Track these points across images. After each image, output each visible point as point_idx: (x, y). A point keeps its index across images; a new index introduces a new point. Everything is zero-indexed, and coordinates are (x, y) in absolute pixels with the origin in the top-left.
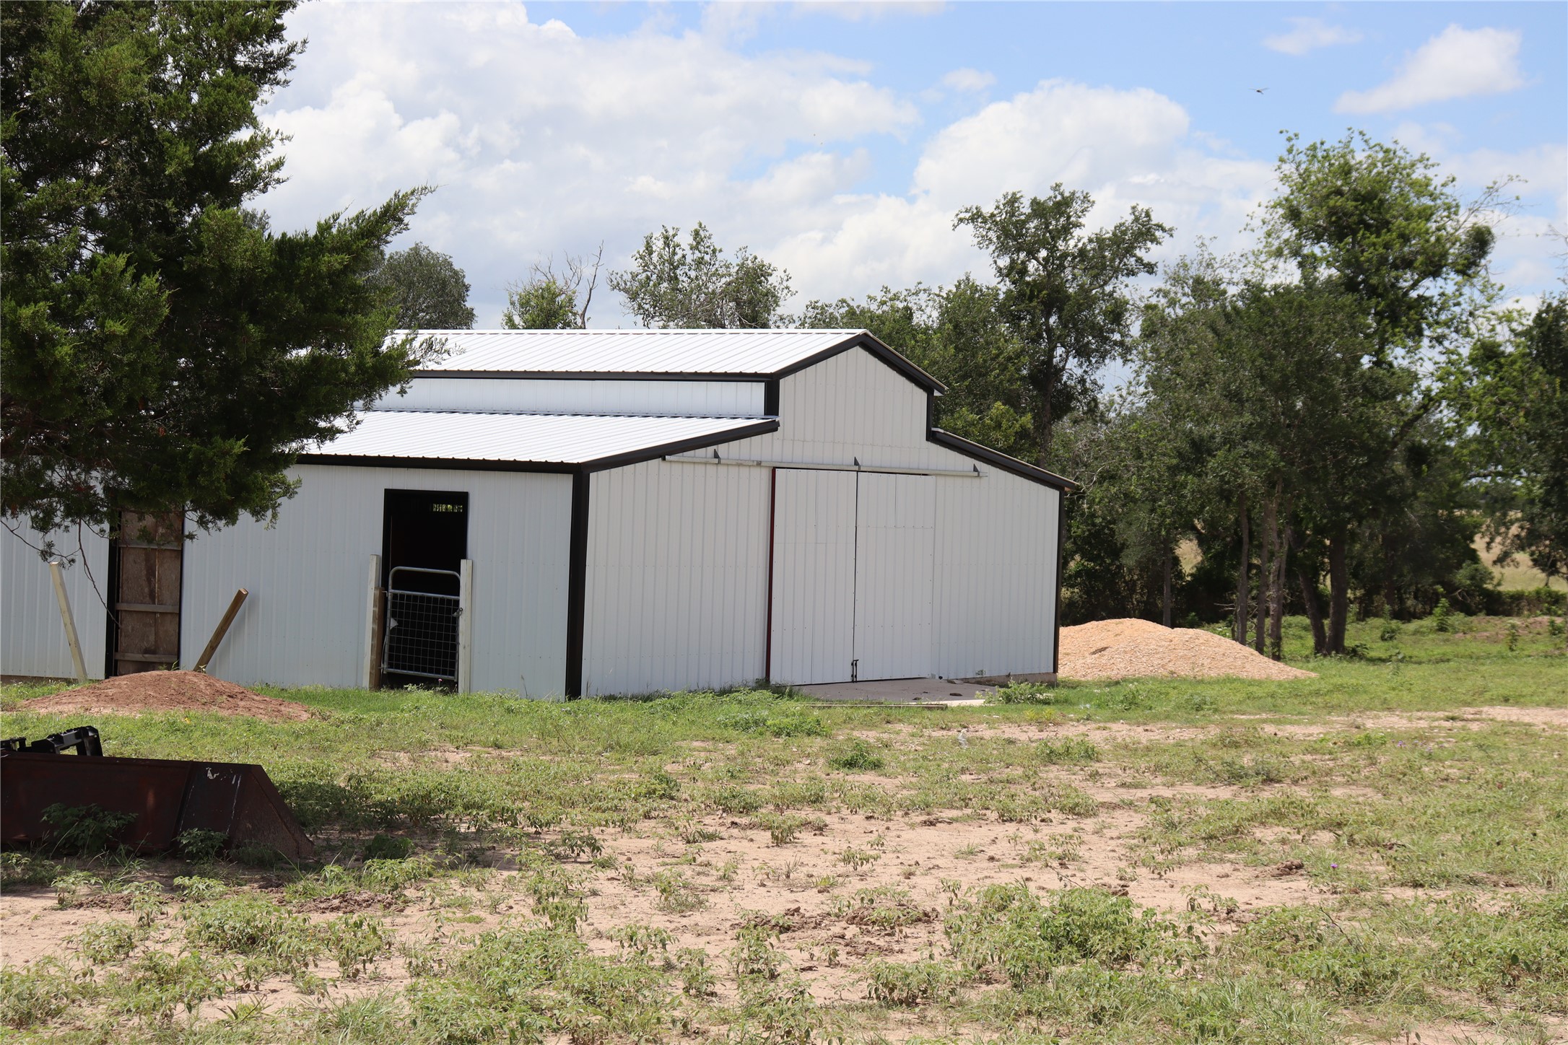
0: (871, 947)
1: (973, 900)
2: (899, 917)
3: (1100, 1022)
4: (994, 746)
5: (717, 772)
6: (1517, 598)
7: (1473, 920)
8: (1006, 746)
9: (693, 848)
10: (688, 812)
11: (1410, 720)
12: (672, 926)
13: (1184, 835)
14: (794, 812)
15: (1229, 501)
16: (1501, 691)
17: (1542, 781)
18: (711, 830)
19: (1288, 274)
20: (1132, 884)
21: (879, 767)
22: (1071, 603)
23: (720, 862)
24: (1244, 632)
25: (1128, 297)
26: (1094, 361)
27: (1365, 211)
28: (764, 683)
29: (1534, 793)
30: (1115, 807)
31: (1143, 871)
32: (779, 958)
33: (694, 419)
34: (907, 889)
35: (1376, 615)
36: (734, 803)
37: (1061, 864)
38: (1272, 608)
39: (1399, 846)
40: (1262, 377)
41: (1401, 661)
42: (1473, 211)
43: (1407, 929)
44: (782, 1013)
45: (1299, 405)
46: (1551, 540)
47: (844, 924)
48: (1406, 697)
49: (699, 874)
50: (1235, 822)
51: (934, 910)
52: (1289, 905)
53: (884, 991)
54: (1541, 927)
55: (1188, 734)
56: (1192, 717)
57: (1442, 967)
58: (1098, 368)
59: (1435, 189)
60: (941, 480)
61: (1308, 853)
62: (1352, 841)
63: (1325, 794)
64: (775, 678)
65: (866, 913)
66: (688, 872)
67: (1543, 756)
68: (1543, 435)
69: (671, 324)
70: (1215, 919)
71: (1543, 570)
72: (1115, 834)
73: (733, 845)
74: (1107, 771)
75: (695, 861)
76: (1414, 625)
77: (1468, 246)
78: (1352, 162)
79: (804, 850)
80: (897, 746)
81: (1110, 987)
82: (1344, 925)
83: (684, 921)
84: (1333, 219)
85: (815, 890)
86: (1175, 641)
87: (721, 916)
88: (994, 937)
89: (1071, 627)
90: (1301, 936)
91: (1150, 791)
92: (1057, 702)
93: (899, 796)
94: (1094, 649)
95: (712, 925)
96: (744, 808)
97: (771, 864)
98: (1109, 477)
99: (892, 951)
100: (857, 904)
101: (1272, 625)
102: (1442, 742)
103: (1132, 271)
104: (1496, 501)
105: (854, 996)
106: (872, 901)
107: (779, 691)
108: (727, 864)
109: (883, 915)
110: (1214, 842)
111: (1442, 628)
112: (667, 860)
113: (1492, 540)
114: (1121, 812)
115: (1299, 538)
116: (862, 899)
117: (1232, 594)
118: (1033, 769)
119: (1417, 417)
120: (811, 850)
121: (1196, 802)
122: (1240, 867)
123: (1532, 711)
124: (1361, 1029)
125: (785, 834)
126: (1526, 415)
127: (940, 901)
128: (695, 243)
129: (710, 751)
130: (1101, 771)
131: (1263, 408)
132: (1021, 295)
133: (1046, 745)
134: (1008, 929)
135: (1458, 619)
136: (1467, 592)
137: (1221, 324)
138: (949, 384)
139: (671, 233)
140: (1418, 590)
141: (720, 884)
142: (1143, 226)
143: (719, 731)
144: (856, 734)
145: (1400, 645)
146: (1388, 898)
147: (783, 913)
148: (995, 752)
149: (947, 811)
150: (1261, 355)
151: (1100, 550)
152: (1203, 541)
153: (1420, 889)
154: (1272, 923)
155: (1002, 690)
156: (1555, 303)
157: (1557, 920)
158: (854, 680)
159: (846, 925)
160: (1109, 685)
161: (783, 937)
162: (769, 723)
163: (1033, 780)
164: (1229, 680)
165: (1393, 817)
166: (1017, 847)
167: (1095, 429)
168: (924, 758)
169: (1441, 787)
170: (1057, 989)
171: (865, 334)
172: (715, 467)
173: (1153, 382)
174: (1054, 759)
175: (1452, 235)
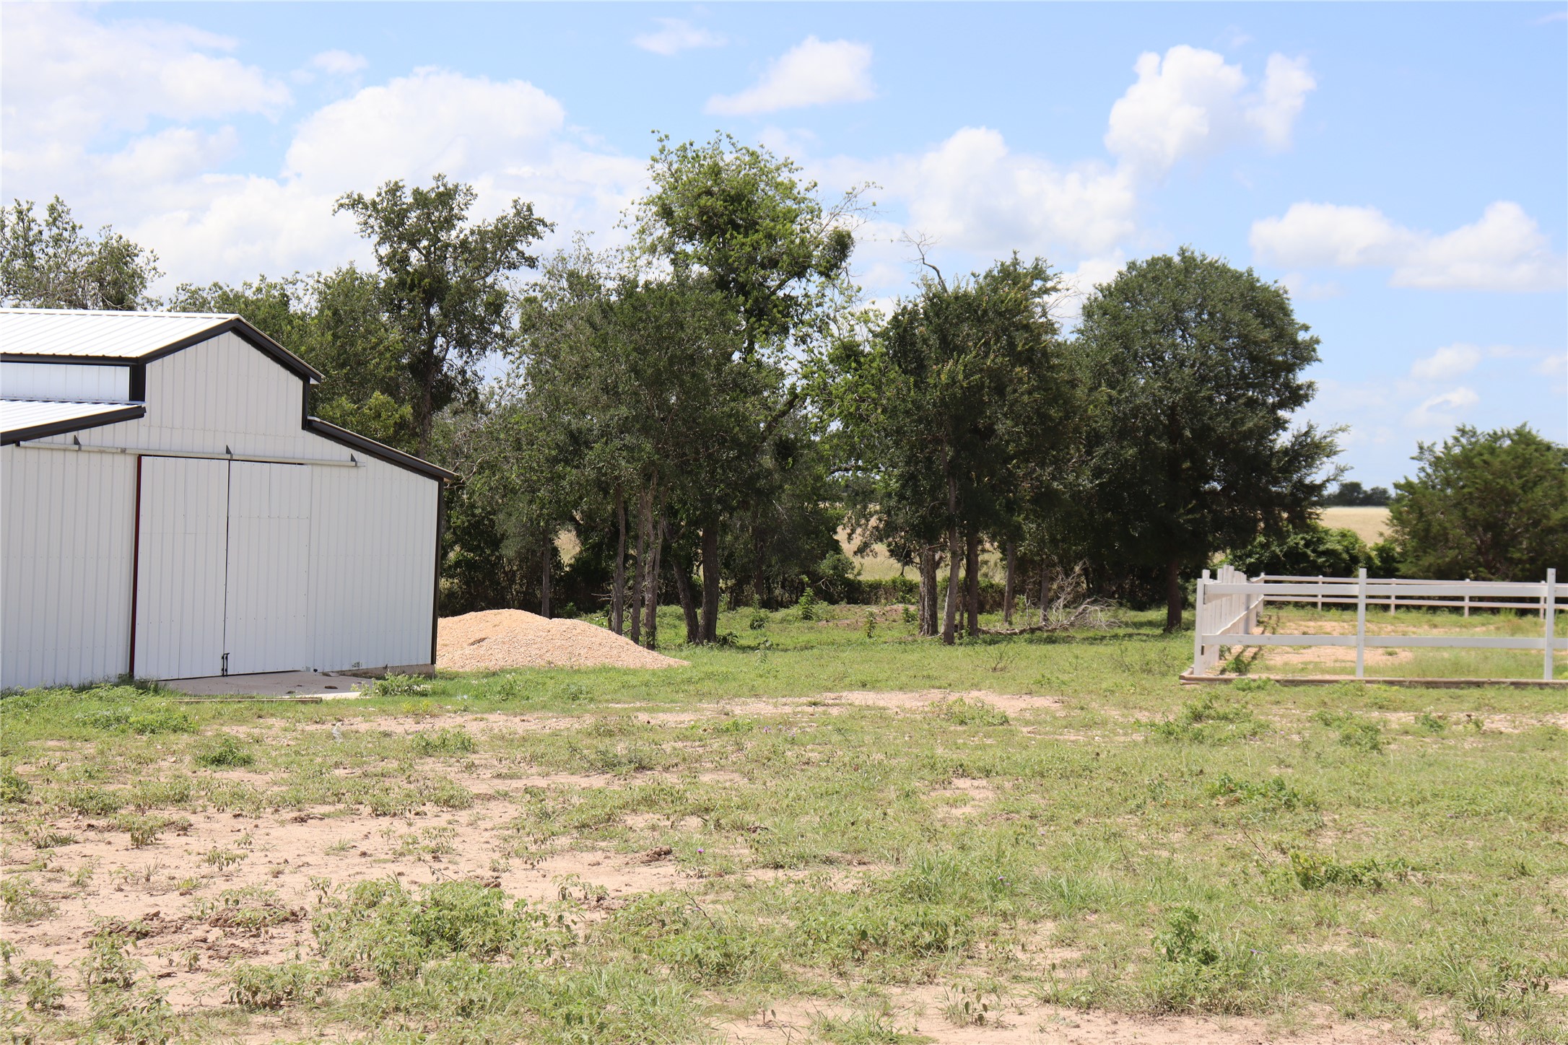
0: (235, 950)
1: (343, 897)
2: (265, 918)
3: (468, 1015)
4: (369, 739)
5: (73, 772)
6: (876, 587)
7: (828, 899)
8: (382, 740)
9: (44, 854)
10: (40, 816)
11: (776, 707)
12: (18, 937)
13: (558, 825)
14: (157, 812)
15: (606, 493)
16: (860, 677)
17: (893, 762)
18: (65, 834)
19: (660, 271)
20: (503, 875)
21: (249, 763)
22: (451, 594)
23: (74, 867)
24: (620, 621)
25: (508, 289)
26: (474, 352)
27: (735, 211)
28: (128, 678)
29: (886, 774)
30: (490, 798)
31: (516, 862)
32: (134, 965)
33: (52, 404)
34: (275, 888)
35: (747, 604)
36: (92, 804)
37: (434, 857)
38: (647, 598)
39: (762, 829)
40: (637, 373)
41: (769, 648)
42: (834, 215)
43: (767, 909)
44: (135, 1023)
45: (673, 400)
46: (906, 532)
47: (206, 927)
48: (773, 683)
49: (50, 880)
50: (607, 810)
51: (302, 909)
52: (656, 890)
53: (247, 996)
54: (888, 903)
55: (564, 723)
56: (568, 706)
57: (798, 946)
58: (478, 360)
59: (799, 193)
60: (317, 470)
61: (677, 838)
62: (718, 825)
63: (694, 780)
64: (139, 673)
65: (230, 915)
66: (37, 879)
67: (895, 739)
68: (899, 431)
69: (28, 303)
70: (585, 907)
71: (899, 561)
72: (489, 825)
73: (89, 849)
74: (483, 762)
75: (45, 867)
76: (782, 613)
77: (830, 249)
78: (721, 164)
79: (166, 851)
80: (269, 741)
81: (479, 980)
82: (709, 908)
83: (32, 931)
84: (705, 218)
85: (177, 893)
86: (553, 631)
87: (73, 924)
88: (362, 934)
89: (450, 619)
90: (667, 921)
91: (525, 782)
92: (434, 693)
93: (269, 793)
94: (472, 640)
95: (62, 933)
96: (102, 809)
97: (130, 867)
98: (489, 467)
99: (256, 953)
100: (221, 906)
101: (648, 614)
102: (804, 727)
103: (514, 264)
104: (857, 494)
105: (215, 1002)
106: (237, 902)
107: (143, 686)
108: (81, 869)
109: (248, 916)
110: (586, 831)
111: (807, 617)
112: (14, 867)
113: (853, 531)
114: (496, 803)
115: (673, 530)
116: (227, 900)
117: (609, 585)
118: (409, 762)
119: (784, 413)
120: (174, 852)
121: (570, 791)
122: (612, 854)
123: (886, 695)
124: (720, 1009)
125: (146, 836)
126: (884, 411)
127: (309, 900)
128: (51, 220)
129: (66, 751)
130: (477, 762)
131: (638, 402)
132: (402, 283)
133: (422, 737)
134: (377, 926)
135: (821, 607)
136: (830, 582)
137: (597, 319)
138: (326, 372)
139: (25, 207)
140: (785, 579)
141: (74, 890)
142: (525, 220)
143: (77, 730)
144: (226, 729)
145: (768, 633)
146: (751, 880)
147: (141, 918)
148: (370, 745)
149: (319, 806)
150: (635, 349)
151: (479, 541)
152: (582, 532)
153: (781, 870)
154: (640, 909)
155: (379, 682)
156: (910, 306)
157: (902, 895)
158: (225, 673)
159: (209, 928)
160: (487, 676)
161: (140, 943)
162: (131, 720)
163: (408, 773)
164: (605, 669)
165: (757, 801)
166: (390, 842)
167: (475, 420)
168: (297, 753)
169: (802, 770)
170: (426, 984)
171: (238, 320)
172: (75, 454)
173: (533, 374)
174: (430, 751)
175: (815, 238)
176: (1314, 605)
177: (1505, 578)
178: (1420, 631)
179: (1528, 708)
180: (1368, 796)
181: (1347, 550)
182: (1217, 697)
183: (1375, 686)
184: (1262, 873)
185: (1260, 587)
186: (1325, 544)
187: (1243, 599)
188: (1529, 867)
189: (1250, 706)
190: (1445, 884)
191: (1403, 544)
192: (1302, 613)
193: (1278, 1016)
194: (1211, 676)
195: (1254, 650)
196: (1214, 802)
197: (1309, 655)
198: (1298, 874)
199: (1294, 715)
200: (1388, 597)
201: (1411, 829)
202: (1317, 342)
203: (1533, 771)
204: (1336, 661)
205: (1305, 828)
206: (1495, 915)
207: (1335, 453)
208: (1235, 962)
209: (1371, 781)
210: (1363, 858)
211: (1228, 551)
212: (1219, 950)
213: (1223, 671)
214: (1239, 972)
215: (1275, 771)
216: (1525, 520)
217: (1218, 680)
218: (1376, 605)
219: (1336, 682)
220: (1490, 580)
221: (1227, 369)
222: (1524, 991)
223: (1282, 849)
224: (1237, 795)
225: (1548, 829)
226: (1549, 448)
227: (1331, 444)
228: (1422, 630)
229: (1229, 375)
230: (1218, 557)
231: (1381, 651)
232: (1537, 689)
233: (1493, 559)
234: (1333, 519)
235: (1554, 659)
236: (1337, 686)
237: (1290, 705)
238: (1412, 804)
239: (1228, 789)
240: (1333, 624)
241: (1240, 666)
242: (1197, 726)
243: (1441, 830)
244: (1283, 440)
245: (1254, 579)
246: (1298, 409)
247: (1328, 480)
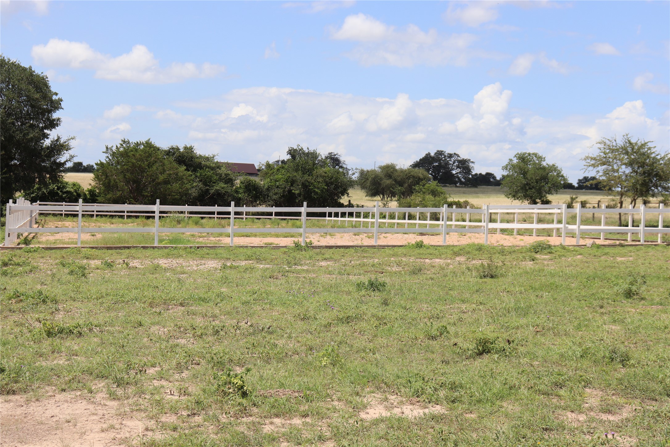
176: (61, 215)
177: (141, 203)
178: (106, 225)
179: (148, 257)
180: (79, 296)
181: (76, 191)
182: (15, 256)
183: (86, 249)
184: (30, 331)
185: (37, 207)
186: (66, 188)
187: (29, 212)
188: (143, 322)
189: (30, 259)
190: (108, 331)
191: (100, 189)
192: (56, 218)
193: (31, 393)
194: (13, 246)
195: (33, 235)
196: (10, 302)
197: (58, 237)
198: (45, 331)
199: (50, 262)
200: (94, 211)
201: (96, 309)
202: (62, 100)
203: (147, 283)
204: (69, 239)
205: (50, 311)
206: (127, 343)
207: (70, 149)
208: (14, 371)
209: (81, 290)
210: (74, 323)
211: (22, 192)
212: (7, 367)
213: (19, 244)
214: (15, 375)
215: (39, 287)
216: (149, 179)
217: (17, 248)
218: (88, 214)
219: (69, 248)
220: (135, 204)
221: (21, 111)
222: (136, 373)
223: (40, 321)
224: (21, 298)
225: (151, 307)
226: (158, 149)
227: (68, 145)
228: (107, 225)
229: (21, 112)
230: (18, 194)
231: (89, 234)
232: (152, 249)
233: (136, 195)
234: (70, 178)
235: (159, 236)
236: (69, 250)
237: (48, 258)
238: (97, 299)
239: (17, 296)
240: (69, 223)
241: (27, 242)
242: (5, 268)
243: (109, 309)
244: (47, 142)
245: (34, 204)
246: (53, 130)
247: (67, 161)
